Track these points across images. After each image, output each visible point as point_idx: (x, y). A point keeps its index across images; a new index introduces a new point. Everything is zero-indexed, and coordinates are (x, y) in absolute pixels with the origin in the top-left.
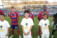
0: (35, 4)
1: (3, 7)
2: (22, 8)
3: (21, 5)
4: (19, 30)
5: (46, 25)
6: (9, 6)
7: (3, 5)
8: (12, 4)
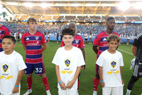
1: (6, 17)
2: (54, 23)
3: (50, 13)
4: (45, 75)
5: (114, 64)
6: (21, 15)
7: (4, 14)
8: (29, 11)
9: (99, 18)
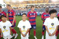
0: (37, 3)
2: (24, 8)
3: (23, 4)
9: (44, 5)
